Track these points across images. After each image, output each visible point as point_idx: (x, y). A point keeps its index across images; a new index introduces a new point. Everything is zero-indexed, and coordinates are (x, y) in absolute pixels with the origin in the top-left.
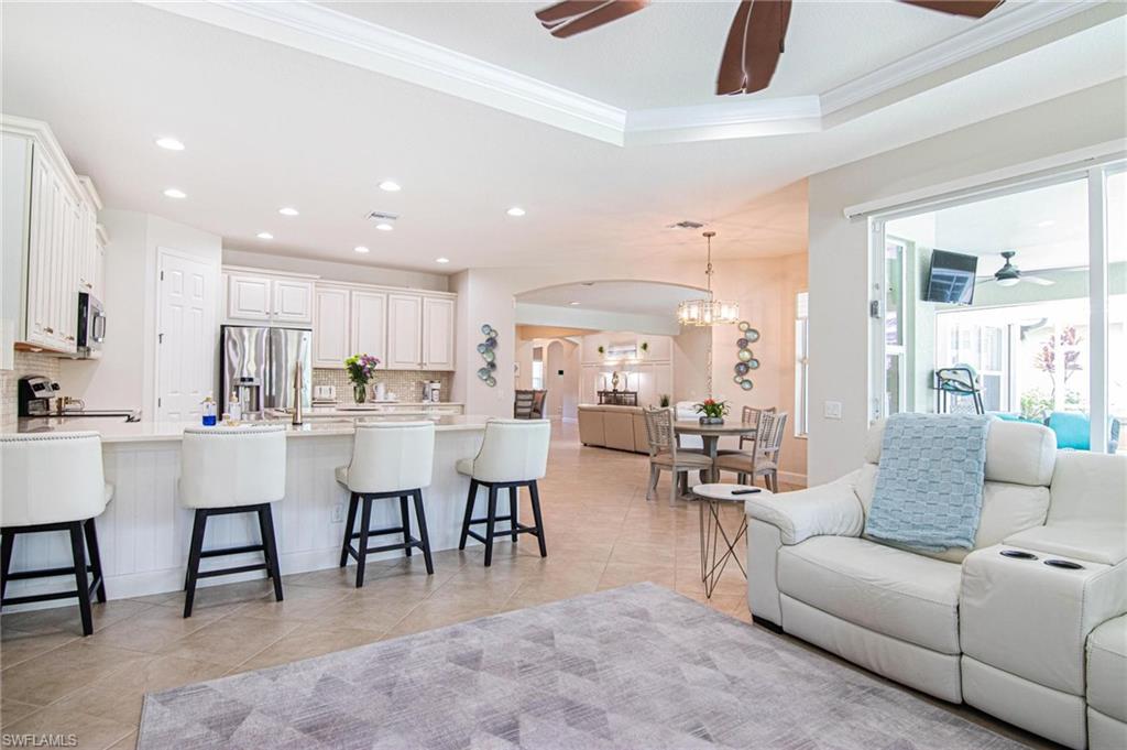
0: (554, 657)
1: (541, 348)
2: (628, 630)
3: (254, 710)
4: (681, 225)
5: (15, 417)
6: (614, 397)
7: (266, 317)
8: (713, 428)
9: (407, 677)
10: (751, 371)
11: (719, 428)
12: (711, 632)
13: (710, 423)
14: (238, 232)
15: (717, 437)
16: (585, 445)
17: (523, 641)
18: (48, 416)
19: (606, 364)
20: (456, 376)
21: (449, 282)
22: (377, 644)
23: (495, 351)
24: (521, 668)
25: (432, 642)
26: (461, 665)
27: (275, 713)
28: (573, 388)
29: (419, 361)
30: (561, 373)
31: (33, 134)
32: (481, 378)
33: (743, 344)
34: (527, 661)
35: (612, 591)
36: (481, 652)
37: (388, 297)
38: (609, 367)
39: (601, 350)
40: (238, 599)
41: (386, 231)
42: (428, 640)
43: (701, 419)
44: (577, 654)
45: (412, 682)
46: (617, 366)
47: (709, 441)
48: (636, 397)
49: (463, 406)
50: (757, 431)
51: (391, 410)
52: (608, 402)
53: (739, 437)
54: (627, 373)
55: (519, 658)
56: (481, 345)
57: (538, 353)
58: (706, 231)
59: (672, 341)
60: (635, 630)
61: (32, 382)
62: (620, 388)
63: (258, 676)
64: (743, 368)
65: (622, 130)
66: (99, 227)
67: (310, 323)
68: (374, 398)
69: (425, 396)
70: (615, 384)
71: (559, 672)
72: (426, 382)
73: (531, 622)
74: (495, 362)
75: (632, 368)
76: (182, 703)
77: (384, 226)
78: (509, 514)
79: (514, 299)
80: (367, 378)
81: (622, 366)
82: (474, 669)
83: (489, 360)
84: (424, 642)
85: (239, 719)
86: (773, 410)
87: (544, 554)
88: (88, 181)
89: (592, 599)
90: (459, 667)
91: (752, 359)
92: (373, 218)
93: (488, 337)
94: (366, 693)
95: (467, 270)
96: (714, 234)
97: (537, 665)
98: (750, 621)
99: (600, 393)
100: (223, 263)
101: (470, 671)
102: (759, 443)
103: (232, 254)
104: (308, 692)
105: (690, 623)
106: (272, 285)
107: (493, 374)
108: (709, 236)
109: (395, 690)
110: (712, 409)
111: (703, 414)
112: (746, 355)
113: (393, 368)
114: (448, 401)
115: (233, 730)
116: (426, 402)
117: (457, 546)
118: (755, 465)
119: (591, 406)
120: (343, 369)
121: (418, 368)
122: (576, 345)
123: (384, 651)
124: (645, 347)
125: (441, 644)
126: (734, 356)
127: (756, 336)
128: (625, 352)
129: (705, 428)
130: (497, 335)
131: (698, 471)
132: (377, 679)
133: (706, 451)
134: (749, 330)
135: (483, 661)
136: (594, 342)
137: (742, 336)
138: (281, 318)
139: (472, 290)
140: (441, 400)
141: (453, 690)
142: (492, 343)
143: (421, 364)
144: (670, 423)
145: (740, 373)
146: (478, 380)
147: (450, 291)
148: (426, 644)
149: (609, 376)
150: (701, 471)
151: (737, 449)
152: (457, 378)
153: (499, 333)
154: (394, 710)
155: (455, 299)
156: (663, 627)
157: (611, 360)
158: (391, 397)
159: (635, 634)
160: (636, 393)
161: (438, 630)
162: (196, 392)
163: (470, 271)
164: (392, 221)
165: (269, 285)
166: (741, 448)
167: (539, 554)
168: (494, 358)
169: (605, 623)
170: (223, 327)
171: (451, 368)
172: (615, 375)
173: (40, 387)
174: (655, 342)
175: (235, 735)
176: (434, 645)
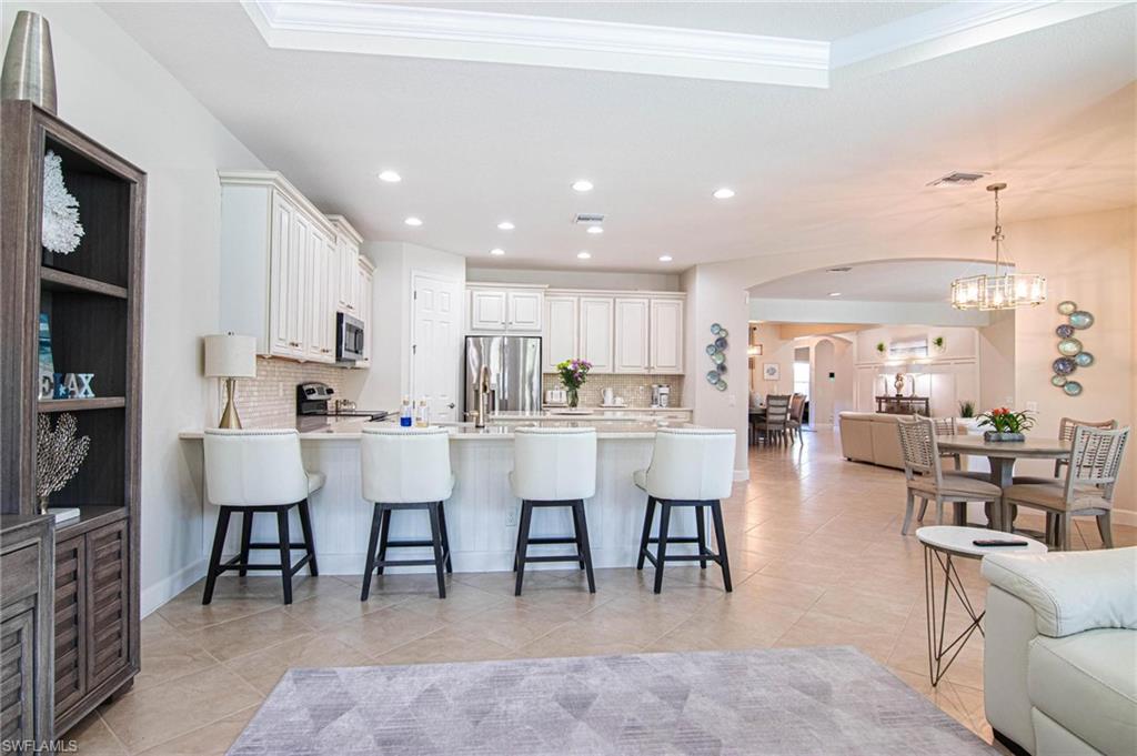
0: (674, 725)
1: (808, 349)
2: (791, 709)
3: (356, 707)
4: (948, 179)
5: (294, 414)
6: (898, 405)
7: (502, 327)
8: (1005, 447)
9: (504, 708)
10: (1079, 368)
11: (1018, 447)
12: (915, 740)
13: (1000, 440)
14: (478, 252)
15: (1014, 460)
16: (849, 460)
17: (649, 694)
18: (326, 415)
19: (886, 364)
20: (686, 378)
21: (678, 280)
22: (497, 663)
23: (724, 352)
24: (627, 728)
25: (551, 673)
26: (564, 707)
27: (369, 715)
28: (845, 394)
29: (646, 365)
30: (832, 375)
31: (271, 183)
32: (709, 381)
33: (1065, 332)
34: (640, 721)
35: (794, 651)
36: (594, 696)
37: (579, 300)
38: (891, 367)
39: (881, 348)
40: (411, 590)
41: (598, 234)
42: (548, 669)
43: (987, 435)
44: (705, 728)
45: (506, 714)
46: (900, 366)
47: (999, 464)
48: (927, 403)
49: (692, 411)
50: (1071, 452)
51: (619, 415)
52: (889, 410)
53: (1053, 462)
54: (914, 375)
55: (631, 715)
56: (710, 346)
57: (802, 354)
58: (992, 183)
59: (977, 332)
60: (800, 712)
61: (305, 388)
62: (906, 392)
63: (379, 672)
64: (1066, 365)
65: (827, 68)
66: (361, 257)
67: (540, 331)
68: (603, 402)
69: (654, 401)
70: (899, 388)
71: (670, 746)
72: (655, 386)
73: (670, 672)
74: (725, 364)
75: (922, 369)
76: (308, 685)
77: (595, 229)
78: (696, 536)
79: (747, 293)
80: (579, 383)
81: (907, 367)
82: (575, 716)
83: (719, 362)
84: (543, 669)
85: (338, 712)
86: (1111, 424)
87: (729, 588)
88: (341, 219)
89: (760, 657)
90: (561, 710)
91: (1081, 353)
92: (580, 222)
93: (718, 337)
94: (455, 716)
95: (695, 266)
96: (1004, 186)
97: (649, 730)
98: (989, 738)
99: (879, 399)
100: (467, 280)
101: (572, 717)
102: (1075, 469)
103: (476, 271)
104: (408, 700)
105: (888, 718)
106: (507, 298)
107: (723, 378)
108: (996, 189)
109: (485, 720)
110: (1005, 421)
111: (990, 427)
112: (1070, 348)
113: (621, 372)
114: (679, 406)
115: (327, 723)
116: (654, 407)
117: (636, 565)
118: (1069, 501)
119: (869, 414)
120: (554, 375)
121: (646, 372)
122: (851, 343)
123: (501, 672)
124: (939, 342)
125: (559, 677)
126: (1052, 350)
127: (1087, 320)
128: (912, 349)
129: (992, 446)
130: (727, 334)
131: (982, 504)
132: (476, 702)
133: (995, 477)
134: (1076, 313)
135: (591, 710)
136: (872, 338)
137: (1064, 321)
138: (514, 328)
139: (701, 287)
140: (670, 404)
141: (540, 736)
142: (722, 343)
143: (649, 368)
144: (931, 437)
145: (1060, 373)
146: (708, 385)
147: (680, 290)
148: (543, 674)
149: (891, 379)
150: (987, 504)
151: (1050, 475)
152: (687, 381)
153: (730, 331)
154: (470, 744)
155: (685, 301)
156: (843, 716)
157: (894, 359)
158: (619, 401)
159: (798, 718)
160: (927, 399)
161: (564, 660)
162: (444, 396)
163: (698, 268)
164: (599, 222)
165: (504, 298)
166: (1057, 475)
167: (724, 588)
168: (724, 361)
169: (763, 692)
170: (466, 337)
171: (680, 372)
172: (898, 377)
173: (312, 391)
174: (953, 336)
175: (325, 730)
176: (551, 677)
